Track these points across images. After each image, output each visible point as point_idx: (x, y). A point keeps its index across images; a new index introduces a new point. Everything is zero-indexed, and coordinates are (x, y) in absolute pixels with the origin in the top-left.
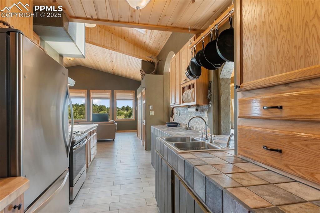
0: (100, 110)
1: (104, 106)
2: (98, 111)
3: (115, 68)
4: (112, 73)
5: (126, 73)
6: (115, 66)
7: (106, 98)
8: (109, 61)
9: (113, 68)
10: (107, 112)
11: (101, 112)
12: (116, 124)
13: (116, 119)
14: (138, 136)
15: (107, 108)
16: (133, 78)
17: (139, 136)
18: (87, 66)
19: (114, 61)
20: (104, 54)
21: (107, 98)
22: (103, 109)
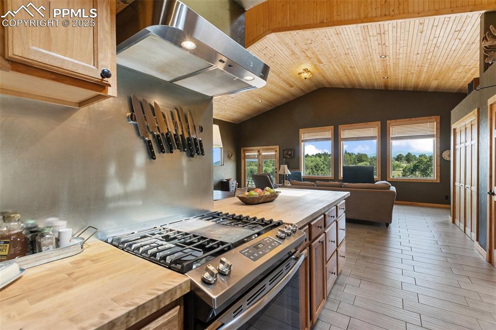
0: (358, 161)
1: (365, 154)
2: (355, 163)
3: (391, 72)
4: (383, 88)
5: (419, 77)
6: (392, 66)
7: (369, 137)
8: (376, 57)
9: (386, 72)
10: (370, 164)
11: (360, 164)
12: (393, 189)
13: (391, 177)
14: (454, 222)
15: (369, 157)
16: (437, 88)
17: (457, 221)
18: (333, 86)
19: (390, 52)
20: (366, 43)
21: (372, 138)
22: (364, 158)
